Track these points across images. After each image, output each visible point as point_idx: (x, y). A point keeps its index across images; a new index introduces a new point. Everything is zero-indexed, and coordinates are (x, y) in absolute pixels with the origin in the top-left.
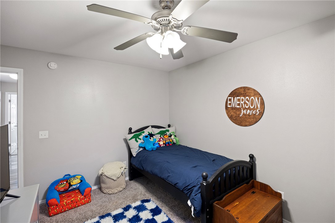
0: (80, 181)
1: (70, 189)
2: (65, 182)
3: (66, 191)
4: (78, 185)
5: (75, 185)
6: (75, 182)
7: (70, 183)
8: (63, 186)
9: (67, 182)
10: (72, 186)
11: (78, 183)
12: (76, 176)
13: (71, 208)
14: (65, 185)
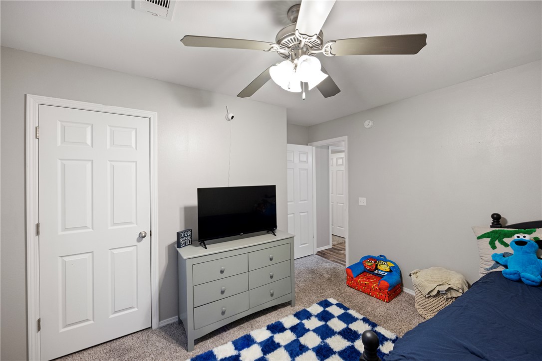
0: (389, 270)
1: (375, 272)
2: (373, 262)
3: (371, 271)
4: (386, 274)
5: (382, 271)
6: (384, 268)
7: (377, 265)
8: (369, 264)
9: (375, 262)
10: (378, 269)
11: (386, 271)
12: (388, 262)
13: (364, 292)
14: (371, 265)
